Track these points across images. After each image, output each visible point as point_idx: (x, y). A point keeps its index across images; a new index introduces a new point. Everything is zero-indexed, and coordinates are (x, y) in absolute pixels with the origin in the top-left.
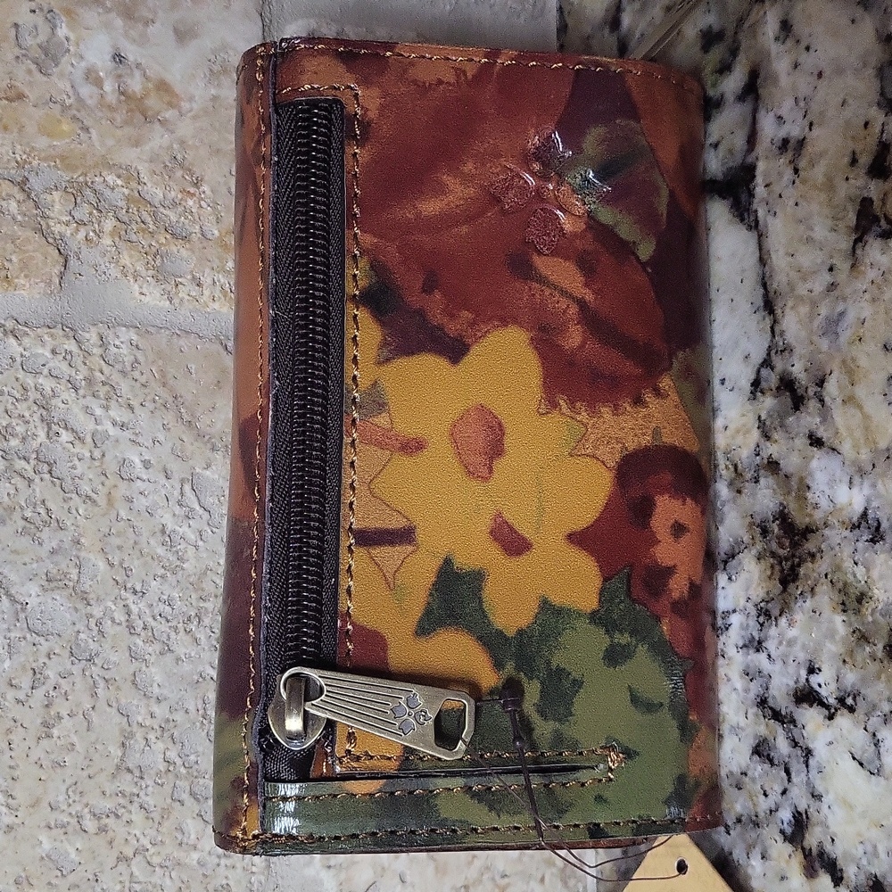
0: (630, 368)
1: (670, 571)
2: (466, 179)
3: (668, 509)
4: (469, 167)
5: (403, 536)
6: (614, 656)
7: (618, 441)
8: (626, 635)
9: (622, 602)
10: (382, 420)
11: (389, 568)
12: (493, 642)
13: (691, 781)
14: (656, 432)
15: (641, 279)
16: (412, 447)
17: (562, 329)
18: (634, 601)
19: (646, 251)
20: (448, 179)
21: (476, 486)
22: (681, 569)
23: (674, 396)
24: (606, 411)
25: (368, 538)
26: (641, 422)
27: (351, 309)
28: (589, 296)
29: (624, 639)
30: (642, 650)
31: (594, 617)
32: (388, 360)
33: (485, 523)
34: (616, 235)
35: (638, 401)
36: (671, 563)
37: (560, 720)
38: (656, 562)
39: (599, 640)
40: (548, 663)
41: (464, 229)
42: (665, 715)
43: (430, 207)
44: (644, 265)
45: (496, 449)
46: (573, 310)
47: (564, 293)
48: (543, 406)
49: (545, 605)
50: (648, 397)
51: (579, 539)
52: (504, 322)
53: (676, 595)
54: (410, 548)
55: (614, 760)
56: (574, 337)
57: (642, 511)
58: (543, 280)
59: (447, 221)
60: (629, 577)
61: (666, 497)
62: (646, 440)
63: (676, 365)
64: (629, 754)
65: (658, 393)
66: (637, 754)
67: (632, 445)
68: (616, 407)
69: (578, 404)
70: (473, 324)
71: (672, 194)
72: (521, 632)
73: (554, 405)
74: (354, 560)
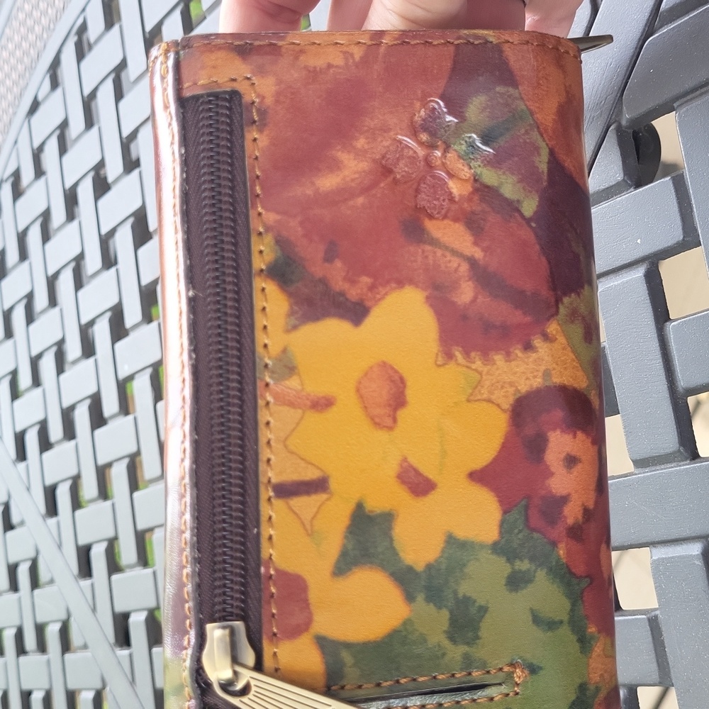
0: (518, 317)
1: (564, 500)
2: (360, 154)
3: (560, 443)
4: (361, 143)
5: (318, 486)
6: (516, 582)
7: (511, 384)
8: (526, 561)
9: (520, 531)
10: (293, 383)
11: (307, 516)
12: (405, 578)
13: (592, 687)
14: (547, 374)
15: (527, 234)
16: (322, 404)
17: (455, 285)
18: (533, 530)
19: (530, 206)
20: (343, 156)
21: (382, 435)
22: (575, 497)
23: (562, 339)
24: (499, 358)
25: (286, 491)
26: (531, 366)
27: (259, 283)
28: (478, 254)
29: (524, 565)
30: (541, 575)
31: (496, 548)
32: (295, 327)
33: (392, 468)
34: (501, 195)
35: (528, 347)
36: (564, 492)
37: (468, 644)
38: (551, 491)
39: (502, 568)
40: (455, 593)
41: (360, 200)
42: (565, 631)
43: (328, 182)
44: (528, 221)
45: (398, 401)
46: (464, 267)
47: (455, 252)
48: (440, 359)
49: (451, 541)
50: (538, 342)
51: (478, 477)
52: (401, 284)
53: (570, 521)
54: (324, 496)
55: (519, 675)
56: (466, 293)
57: (537, 446)
58: (434, 242)
59: (344, 194)
60: (527, 508)
61: (558, 432)
62: (537, 382)
63: (562, 310)
64: (533, 670)
65: (547, 338)
66: (541, 668)
67: (524, 388)
68: (508, 354)
69: (473, 354)
70: (372, 288)
71: (552, 153)
72: (429, 567)
73: (449, 356)
74: (273, 512)
